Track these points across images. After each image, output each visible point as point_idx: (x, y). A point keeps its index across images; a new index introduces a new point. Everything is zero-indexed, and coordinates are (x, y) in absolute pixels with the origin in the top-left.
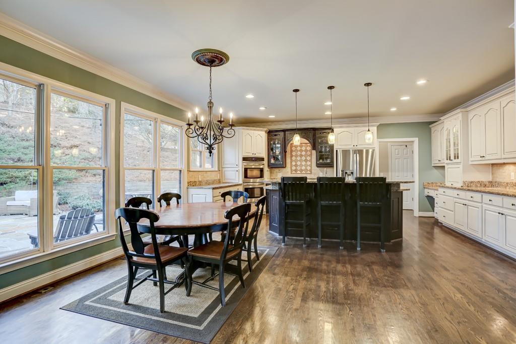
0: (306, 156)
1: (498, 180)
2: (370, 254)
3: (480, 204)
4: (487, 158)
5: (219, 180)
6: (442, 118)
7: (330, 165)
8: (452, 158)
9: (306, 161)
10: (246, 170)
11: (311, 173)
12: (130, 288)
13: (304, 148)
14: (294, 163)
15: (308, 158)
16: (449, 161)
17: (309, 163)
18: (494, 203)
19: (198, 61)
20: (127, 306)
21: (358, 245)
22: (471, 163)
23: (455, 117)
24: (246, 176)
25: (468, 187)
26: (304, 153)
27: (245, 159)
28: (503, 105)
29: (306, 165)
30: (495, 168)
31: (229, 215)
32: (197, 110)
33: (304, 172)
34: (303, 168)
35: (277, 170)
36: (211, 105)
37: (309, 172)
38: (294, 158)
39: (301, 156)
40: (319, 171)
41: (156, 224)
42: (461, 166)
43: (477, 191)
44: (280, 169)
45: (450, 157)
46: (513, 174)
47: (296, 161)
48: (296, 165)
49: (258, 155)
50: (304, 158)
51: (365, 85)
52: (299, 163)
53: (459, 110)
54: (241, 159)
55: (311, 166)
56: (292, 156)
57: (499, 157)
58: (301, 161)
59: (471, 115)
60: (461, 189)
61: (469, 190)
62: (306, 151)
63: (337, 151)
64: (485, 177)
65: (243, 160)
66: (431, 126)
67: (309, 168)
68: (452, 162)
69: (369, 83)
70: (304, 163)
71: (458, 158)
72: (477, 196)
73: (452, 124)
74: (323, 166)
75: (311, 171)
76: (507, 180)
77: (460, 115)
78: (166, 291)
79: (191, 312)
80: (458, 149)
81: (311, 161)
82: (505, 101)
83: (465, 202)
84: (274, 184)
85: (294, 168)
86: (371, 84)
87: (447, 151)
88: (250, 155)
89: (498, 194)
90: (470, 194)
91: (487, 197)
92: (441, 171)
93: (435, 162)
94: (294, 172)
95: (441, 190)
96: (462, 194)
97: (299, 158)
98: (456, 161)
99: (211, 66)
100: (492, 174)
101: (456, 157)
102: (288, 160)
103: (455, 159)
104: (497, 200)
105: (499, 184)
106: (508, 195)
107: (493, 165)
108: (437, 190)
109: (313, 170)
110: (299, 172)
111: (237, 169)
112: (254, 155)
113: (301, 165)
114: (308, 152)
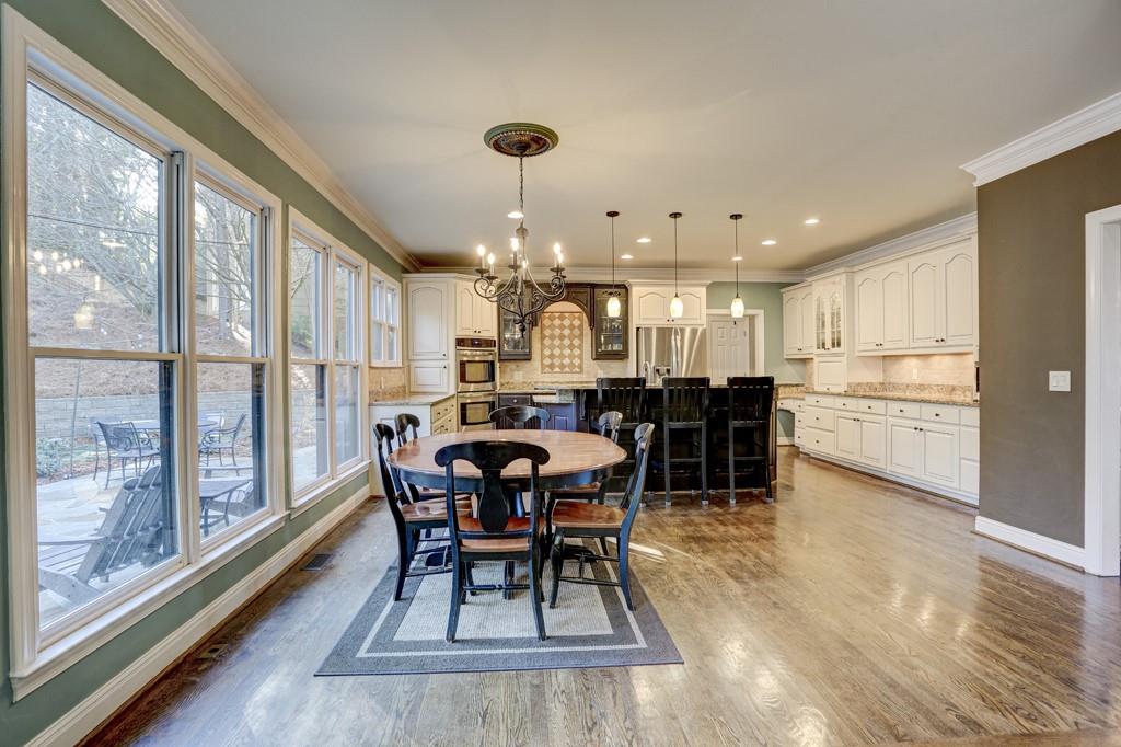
0: (571, 337)
1: (892, 380)
3: (884, 418)
4: (885, 347)
5: (404, 387)
7: (622, 356)
8: (828, 345)
9: (571, 347)
10: (463, 364)
11: (581, 372)
13: (567, 323)
14: (547, 352)
15: (576, 342)
16: (821, 351)
17: (577, 352)
18: (906, 414)
19: (498, 147)
22: (858, 354)
23: (834, 280)
24: (463, 378)
25: (852, 393)
26: (567, 332)
27: (460, 342)
28: (912, 269)
29: (572, 357)
30: (888, 362)
33: (567, 369)
34: (567, 361)
35: (512, 365)
37: (578, 370)
38: (547, 342)
39: (562, 337)
40: (597, 367)
42: (844, 359)
43: (875, 398)
44: (520, 363)
45: (823, 344)
47: (552, 347)
48: (552, 356)
49: (485, 335)
50: (567, 342)
51: (732, 217)
52: (557, 352)
53: (839, 269)
54: (452, 343)
55: (581, 358)
56: (543, 338)
57: (905, 345)
58: (561, 347)
59: (859, 279)
60: (847, 395)
61: (862, 396)
62: (572, 327)
63: (638, 329)
64: (872, 376)
65: (457, 345)
66: (783, 291)
67: (577, 362)
68: (826, 352)
70: (567, 352)
71: (839, 345)
72: (878, 405)
73: (826, 291)
74: (607, 357)
75: (579, 367)
76: (905, 380)
77: (843, 277)
80: (839, 332)
81: (580, 347)
82: (914, 262)
83: (856, 416)
84: (562, 391)
85: (547, 361)
86: (740, 216)
87: (818, 334)
88: (469, 334)
89: (915, 401)
90: (866, 403)
91: (894, 406)
92: (803, 366)
93: (790, 352)
94: (549, 370)
95: (810, 399)
96: (852, 403)
97: (557, 342)
98: (836, 350)
99: (522, 155)
100: (884, 371)
101: (836, 344)
102: (536, 346)
103: (833, 346)
104: (910, 409)
105: (895, 387)
106: (929, 402)
107: (884, 357)
109: (584, 366)
110: (557, 369)
111: (445, 363)
112: (477, 334)
113: (562, 356)
114: (576, 330)
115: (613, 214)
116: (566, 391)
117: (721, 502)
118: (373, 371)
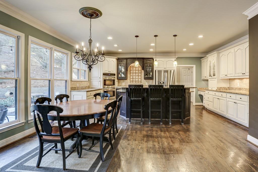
0: (138, 73)
1: (232, 86)
2: (177, 126)
3: (226, 99)
4: (228, 76)
5: (89, 86)
6: (207, 56)
7: (152, 78)
8: (212, 75)
9: (138, 76)
10: (105, 81)
11: (141, 83)
12: (41, 156)
14: (131, 77)
15: (140, 74)
16: (210, 77)
17: (140, 77)
18: (232, 98)
19: (83, 14)
20: (38, 169)
21: (170, 121)
22: (221, 78)
23: (213, 55)
24: (105, 84)
25: (219, 90)
26: (137, 72)
27: (104, 74)
28: (236, 51)
29: (138, 79)
30: (231, 81)
31: (107, 107)
32: (83, 44)
33: (137, 82)
34: (137, 80)
35: (122, 81)
36: (90, 41)
38: (131, 74)
39: (136, 73)
40: (145, 81)
41: (61, 114)
42: (216, 80)
43: (224, 92)
44: (124, 80)
45: (211, 75)
46: (238, 84)
47: (133, 76)
48: (133, 78)
49: (112, 72)
50: (137, 74)
51: (174, 36)
52: (134, 77)
53: (215, 52)
54: (102, 74)
55: (141, 79)
56: (130, 73)
57: (233, 75)
58: (135, 76)
59: (221, 55)
60: (216, 91)
61: (220, 91)
62: (138, 70)
63: (155, 71)
64: (225, 85)
65: (103, 75)
66: (201, 59)
67: (140, 80)
68: (212, 77)
69: (176, 35)
70: (137, 77)
71: (215, 76)
72: (224, 94)
73: (212, 59)
74: (148, 79)
75: (141, 81)
76: (236, 87)
77: (216, 54)
78: (66, 156)
79: (84, 168)
80: (215, 71)
81: (141, 76)
82: (236, 48)
83: (218, 97)
84: (123, 89)
85: (132, 80)
87: (209, 72)
88: (107, 72)
89: (234, 93)
90: (221, 93)
91: (229, 95)
92: (206, 82)
93: (203, 78)
94: (132, 82)
95: (207, 92)
96: (217, 93)
97: (134, 74)
98: (214, 77)
99: (91, 18)
100: (229, 83)
101: (214, 75)
102: (128, 75)
104: (233, 96)
105: (232, 89)
106: (238, 94)
107: (230, 79)
108: (205, 92)
109: (142, 81)
110: (134, 82)
111: (100, 80)
112: (109, 72)
113: (136, 78)
114: (140, 71)
115: (137, 36)
116: (124, 88)
117: (166, 123)
118: (72, 82)
